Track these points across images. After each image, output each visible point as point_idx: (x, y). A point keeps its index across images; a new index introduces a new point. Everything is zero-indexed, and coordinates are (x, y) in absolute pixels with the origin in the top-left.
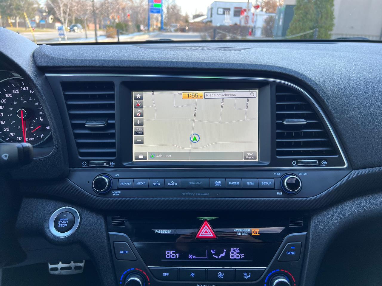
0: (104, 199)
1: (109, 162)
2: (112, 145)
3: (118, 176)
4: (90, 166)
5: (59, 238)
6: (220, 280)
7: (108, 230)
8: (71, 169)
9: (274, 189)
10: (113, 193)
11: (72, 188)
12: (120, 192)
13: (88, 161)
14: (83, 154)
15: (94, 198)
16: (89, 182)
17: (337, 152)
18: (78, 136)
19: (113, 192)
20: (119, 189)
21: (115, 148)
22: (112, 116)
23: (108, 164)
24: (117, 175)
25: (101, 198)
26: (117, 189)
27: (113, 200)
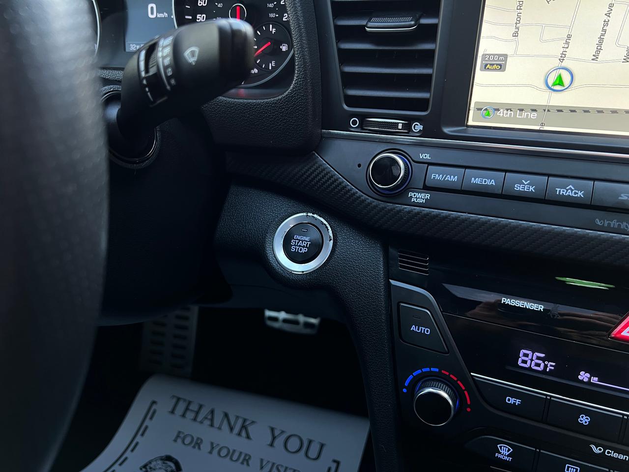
0: (390, 206)
2: (423, 82)
3: (428, 157)
4: (366, 129)
5: (290, 273)
7: (388, 276)
8: (324, 133)
10: (411, 197)
11: (323, 174)
12: (428, 196)
13: (363, 117)
15: (369, 201)
16: (359, 166)
18: (347, 57)
19: (413, 194)
20: (426, 188)
21: (429, 91)
22: (431, 9)
24: (425, 156)
25: (382, 205)
26: (422, 188)
27: (409, 212)
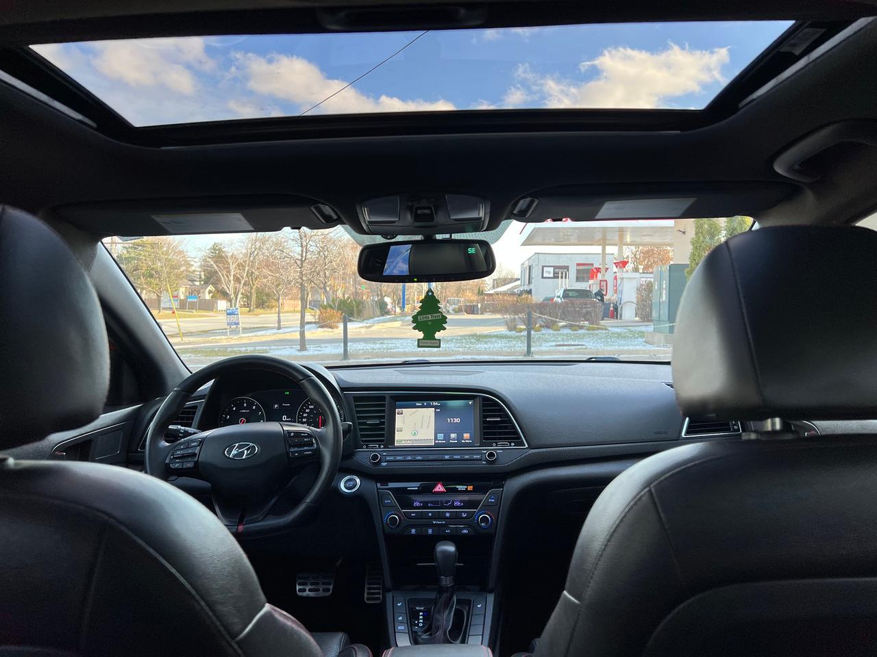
0: (376, 467)
1: (380, 445)
2: (382, 435)
3: (385, 454)
4: (368, 448)
5: (347, 493)
6: (447, 518)
8: (356, 450)
9: (481, 460)
10: (382, 464)
11: (356, 463)
12: (386, 464)
13: (367, 445)
14: (363, 441)
15: (370, 467)
16: (367, 458)
17: (520, 438)
18: (361, 430)
20: (386, 462)
21: (384, 437)
22: (383, 417)
23: (379, 447)
25: (374, 467)
26: (384, 462)
27: (382, 468)
